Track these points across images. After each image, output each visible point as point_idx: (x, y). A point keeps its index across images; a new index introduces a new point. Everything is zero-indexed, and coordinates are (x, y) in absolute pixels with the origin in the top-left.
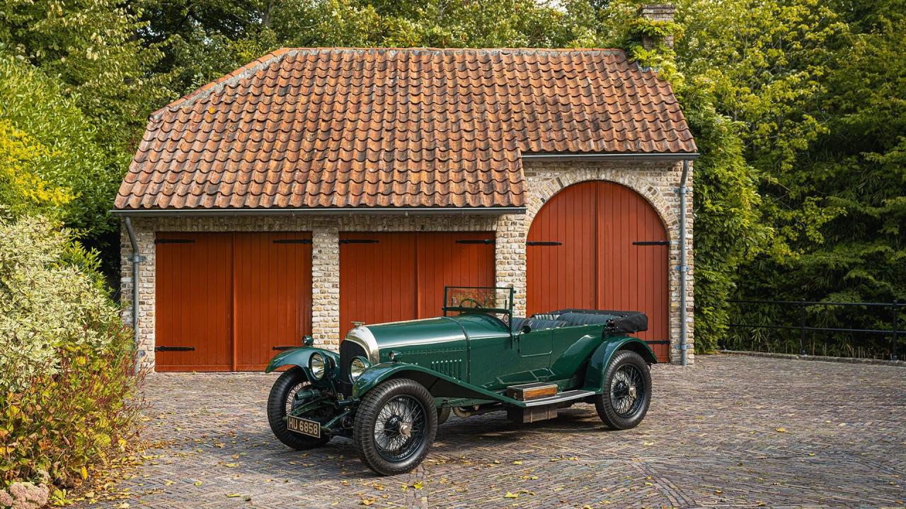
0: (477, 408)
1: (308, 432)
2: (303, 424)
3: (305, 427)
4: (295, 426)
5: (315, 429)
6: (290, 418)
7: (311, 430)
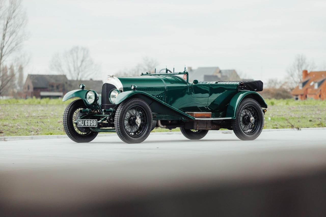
0: (170, 122)
1: (90, 125)
2: (87, 122)
3: (89, 123)
4: (83, 124)
5: (94, 123)
6: (79, 121)
7: (92, 124)
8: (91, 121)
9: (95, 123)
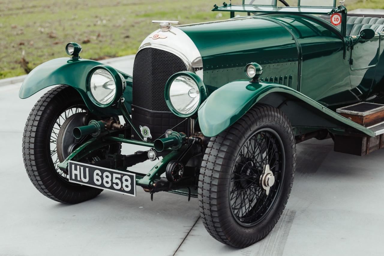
1: (112, 187)
2: (100, 174)
3: (105, 179)
4: (85, 177)
5: (125, 183)
6: (73, 166)
7: (117, 184)
8: (115, 175)
9: (129, 183)
